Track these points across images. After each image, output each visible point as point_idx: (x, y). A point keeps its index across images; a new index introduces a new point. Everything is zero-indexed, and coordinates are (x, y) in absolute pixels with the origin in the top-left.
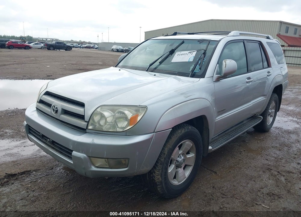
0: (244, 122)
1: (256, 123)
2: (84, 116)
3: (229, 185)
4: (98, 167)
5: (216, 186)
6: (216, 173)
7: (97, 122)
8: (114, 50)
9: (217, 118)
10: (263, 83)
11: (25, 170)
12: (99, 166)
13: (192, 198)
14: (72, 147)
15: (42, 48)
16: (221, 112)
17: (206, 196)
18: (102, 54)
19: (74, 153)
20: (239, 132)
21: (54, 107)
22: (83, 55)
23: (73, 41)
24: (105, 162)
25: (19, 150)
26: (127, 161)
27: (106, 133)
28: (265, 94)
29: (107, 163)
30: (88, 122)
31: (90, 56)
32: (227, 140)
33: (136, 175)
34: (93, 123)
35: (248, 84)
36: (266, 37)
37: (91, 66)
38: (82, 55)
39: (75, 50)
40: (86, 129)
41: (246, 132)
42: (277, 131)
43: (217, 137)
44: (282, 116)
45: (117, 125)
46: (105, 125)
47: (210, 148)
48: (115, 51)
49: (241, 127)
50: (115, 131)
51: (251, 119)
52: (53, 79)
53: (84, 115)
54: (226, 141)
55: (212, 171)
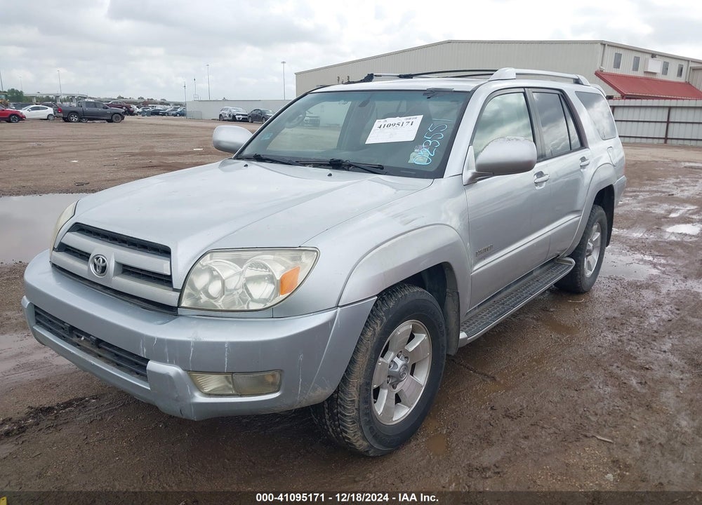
0: (534, 274)
1: (561, 273)
2: (170, 277)
3: (524, 401)
4: (209, 395)
5: (497, 406)
6: (494, 379)
7: (202, 289)
8: (226, 119)
9: (475, 268)
10: (571, 185)
11: (72, 397)
12: (212, 392)
13: (450, 433)
14: (145, 350)
15: (51, 118)
16: (482, 254)
17: (479, 427)
18: (197, 127)
19: (152, 366)
20: (525, 296)
21: (97, 259)
22: (154, 133)
23: (123, 98)
24: (227, 383)
25: (47, 355)
26: (278, 375)
27: (224, 314)
28: (578, 207)
29: (230, 383)
30: (181, 291)
31: (170, 134)
32: (499, 315)
33: (299, 407)
34: (193, 293)
35: (538, 188)
36: (572, 80)
37: (178, 157)
38: (150, 133)
39: (130, 120)
40: (176, 308)
41: (548, 289)
42: (613, 285)
43: (477, 311)
44: (620, 253)
45: (250, 295)
46: (221, 297)
47: (463, 335)
48: (229, 121)
49: (530, 286)
50: (246, 309)
51: (549, 265)
52: (94, 191)
53: (169, 274)
54: (497, 317)
55: (485, 375)
